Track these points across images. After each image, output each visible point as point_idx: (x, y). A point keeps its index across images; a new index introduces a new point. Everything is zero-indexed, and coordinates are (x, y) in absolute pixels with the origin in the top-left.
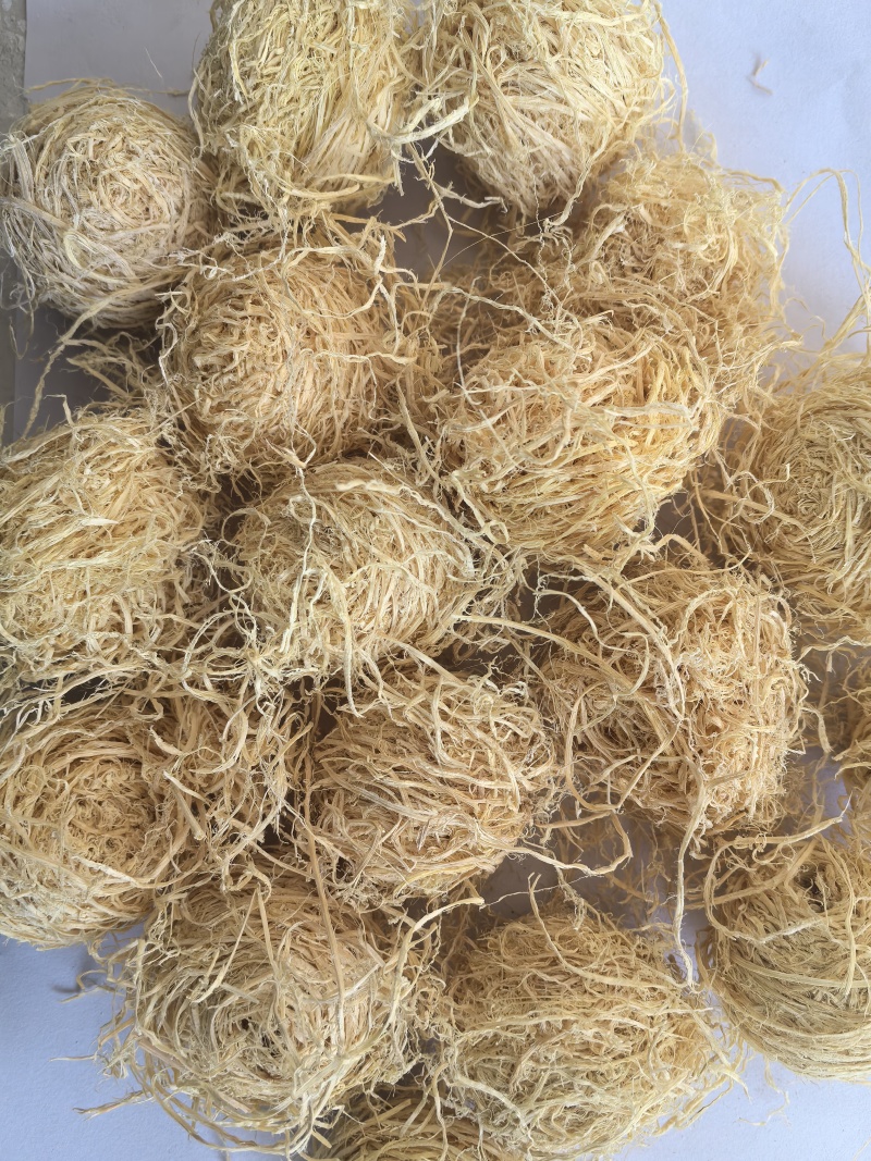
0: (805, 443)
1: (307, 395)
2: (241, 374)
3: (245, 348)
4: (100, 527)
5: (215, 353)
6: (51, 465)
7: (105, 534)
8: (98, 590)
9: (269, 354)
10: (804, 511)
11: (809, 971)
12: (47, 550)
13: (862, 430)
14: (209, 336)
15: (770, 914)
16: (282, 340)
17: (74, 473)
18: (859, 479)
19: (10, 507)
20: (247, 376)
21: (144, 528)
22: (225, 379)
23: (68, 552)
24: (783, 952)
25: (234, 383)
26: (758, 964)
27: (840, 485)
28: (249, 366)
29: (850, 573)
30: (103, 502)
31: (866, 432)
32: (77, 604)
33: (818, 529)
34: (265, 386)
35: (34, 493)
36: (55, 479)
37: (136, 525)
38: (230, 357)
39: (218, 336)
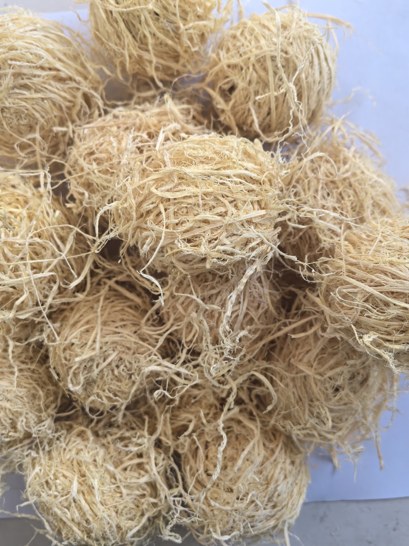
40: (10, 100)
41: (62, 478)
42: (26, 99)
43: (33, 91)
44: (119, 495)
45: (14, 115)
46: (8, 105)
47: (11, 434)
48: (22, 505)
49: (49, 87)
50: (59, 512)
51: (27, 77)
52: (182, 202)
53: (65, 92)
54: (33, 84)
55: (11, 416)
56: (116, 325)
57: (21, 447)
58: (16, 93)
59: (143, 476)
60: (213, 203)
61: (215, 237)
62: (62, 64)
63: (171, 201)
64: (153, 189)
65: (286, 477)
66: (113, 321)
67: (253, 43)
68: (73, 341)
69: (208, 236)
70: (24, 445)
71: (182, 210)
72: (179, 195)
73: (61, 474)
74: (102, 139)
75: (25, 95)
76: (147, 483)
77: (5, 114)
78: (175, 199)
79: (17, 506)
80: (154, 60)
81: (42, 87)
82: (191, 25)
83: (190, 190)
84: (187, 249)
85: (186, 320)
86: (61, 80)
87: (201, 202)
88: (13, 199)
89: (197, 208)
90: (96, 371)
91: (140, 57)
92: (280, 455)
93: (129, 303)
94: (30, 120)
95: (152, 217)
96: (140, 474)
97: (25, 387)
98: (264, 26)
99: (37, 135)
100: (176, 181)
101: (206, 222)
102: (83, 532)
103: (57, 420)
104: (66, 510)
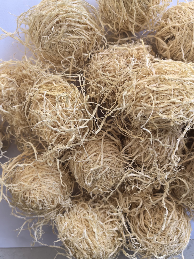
40: (63, 38)
41: (77, 228)
42: (71, 38)
43: (74, 34)
44: (105, 236)
45: (64, 46)
46: (62, 41)
47: (51, 206)
48: (56, 241)
49: (83, 34)
50: (77, 245)
52: (162, 93)
53: (88, 36)
54: (75, 31)
55: (52, 197)
56: (108, 153)
57: (53, 212)
58: (66, 35)
59: (114, 227)
60: (177, 94)
61: (177, 111)
62: (89, 22)
63: (155, 92)
64: (146, 86)
65: (185, 229)
66: (106, 151)
68: (90, 160)
69: (175, 109)
70: (55, 211)
71: (161, 97)
72: (161, 89)
73: (76, 226)
74: (109, 60)
75: (70, 36)
76: (116, 231)
77: (59, 46)
78: (157, 91)
79: (54, 242)
80: (135, 23)
81: (79, 33)
82: (155, 6)
83: (166, 87)
84: (164, 117)
85: (144, 151)
86: (87, 29)
87: (172, 93)
88: (61, 89)
89: (169, 96)
91: (128, 20)
92: (183, 218)
93: (112, 142)
94: (70, 49)
95: (144, 100)
96: (112, 226)
97: (58, 182)
98: (190, 9)
99: (73, 57)
100: (159, 82)
101: (174, 103)
102: (88, 255)
104: (80, 244)
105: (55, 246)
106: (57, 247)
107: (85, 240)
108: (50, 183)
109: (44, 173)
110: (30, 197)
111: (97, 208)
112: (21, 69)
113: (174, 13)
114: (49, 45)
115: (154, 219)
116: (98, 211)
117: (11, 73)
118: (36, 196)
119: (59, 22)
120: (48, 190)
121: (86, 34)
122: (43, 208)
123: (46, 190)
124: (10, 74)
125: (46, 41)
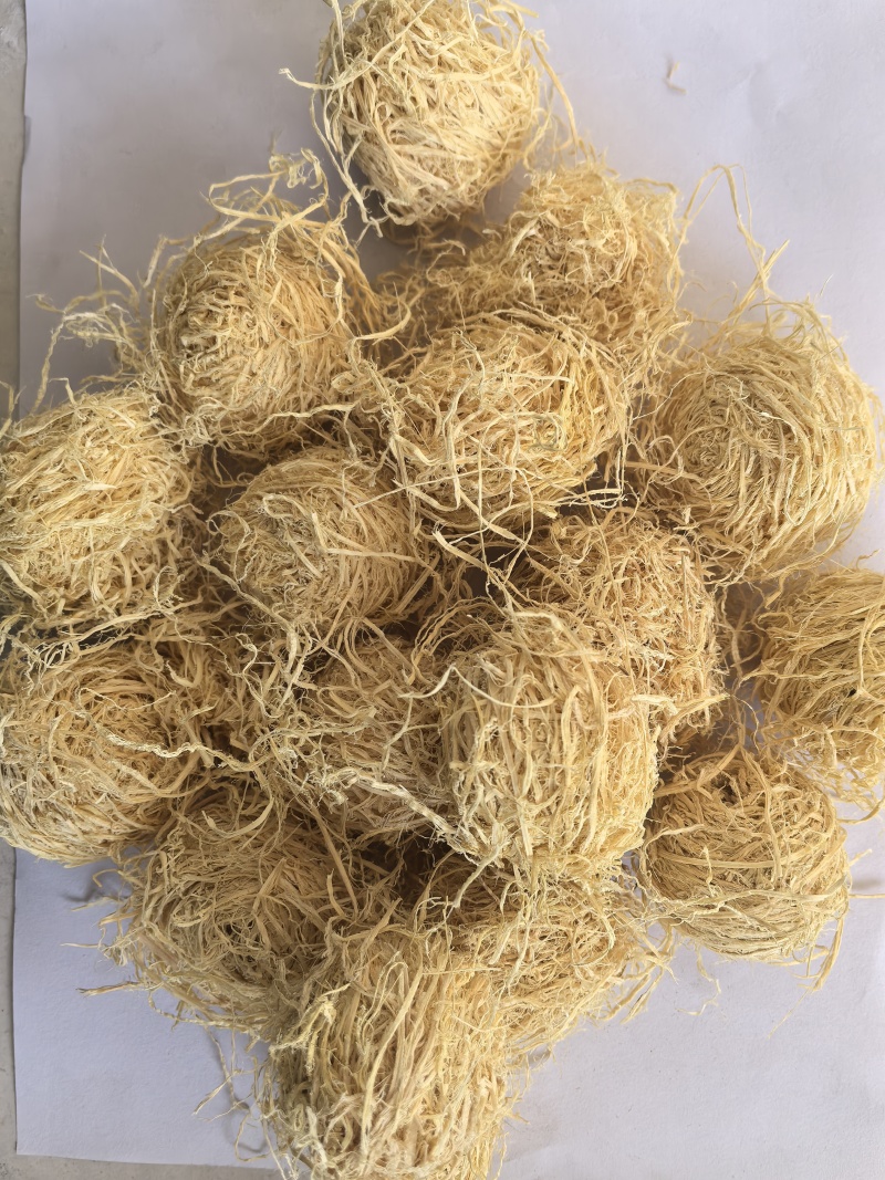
0: (709, 402)
1: (279, 377)
2: (222, 356)
3: (228, 333)
4: (101, 491)
5: (201, 335)
6: (56, 438)
7: (105, 498)
8: (100, 546)
9: (248, 340)
10: (706, 463)
11: (721, 855)
12: (55, 512)
13: (756, 391)
14: (197, 320)
15: (690, 811)
16: (260, 328)
17: (77, 445)
18: (751, 435)
19: (22, 475)
20: (227, 358)
21: (139, 492)
22: (208, 359)
23: (74, 514)
24: (700, 842)
25: (215, 363)
26: (679, 854)
27: (736, 439)
28: (229, 349)
29: (743, 517)
30: (103, 470)
31: (759, 394)
32: (82, 559)
33: (717, 478)
34: (242, 368)
35: (42, 463)
36: (60, 450)
37: (132, 490)
38: (213, 340)
39: (203, 320)
40: (739, 446)
41: (112, 458)
42: (740, 470)
43: (751, 481)
44: (76, 552)
45: (716, 446)
46: (731, 442)
47: (192, 376)
48: (68, 387)
49: (753, 509)
50: (55, 455)
51: (773, 477)
52: (553, 735)
53: (747, 527)
54: (761, 485)
55: (222, 382)
56: (364, 576)
57: (163, 382)
58: (749, 456)
59: (101, 588)
60: (549, 781)
61: (497, 781)
62: (789, 531)
63: (557, 716)
64: (577, 689)
65: (84, 833)
66: (370, 570)
67: (794, 841)
68: (346, 511)
69: (502, 773)
70: (166, 387)
71: (542, 733)
72: (565, 731)
73: (117, 458)
74: (666, 588)
75: (746, 469)
76: (88, 595)
77: (717, 432)
78: (559, 721)
79: (67, 380)
80: (784, 677)
81: (756, 497)
82: (832, 743)
83: (571, 748)
84: (482, 737)
85: (365, 694)
86: (766, 522)
87: (552, 766)
88: (581, 432)
89: (543, 758)
90: (292, 541)
91: (791, 654)
92: (125, 824)
93: (396, 593)
94: (706, 466)
95: (534, 682)
96: (104, 582)
97: (268, 404)
98: (821, 858)
99: (681, 473)
100: (587, 728)
101: (522, 770)
102: (18, 491)
103: (207, 449)
104: (59, 467)
105: (45, 379)
106: (44, 387)
107: (70, 485)
108: (270, 377)
109: (305, 360)
110: (227, 307)
111: (168, 534)
112: (652, 304)
113: (810, 806)
114: (721, 401)
115: (122, 728)
116: (159, 536)
117: (638, 272)
118: (230, 329)
119: (789, 435)
120: (247, 368)
121: (751, 519)
122: (184, 347)
123: (249, 363)
124: (635, 268)
125: (732, 390)
